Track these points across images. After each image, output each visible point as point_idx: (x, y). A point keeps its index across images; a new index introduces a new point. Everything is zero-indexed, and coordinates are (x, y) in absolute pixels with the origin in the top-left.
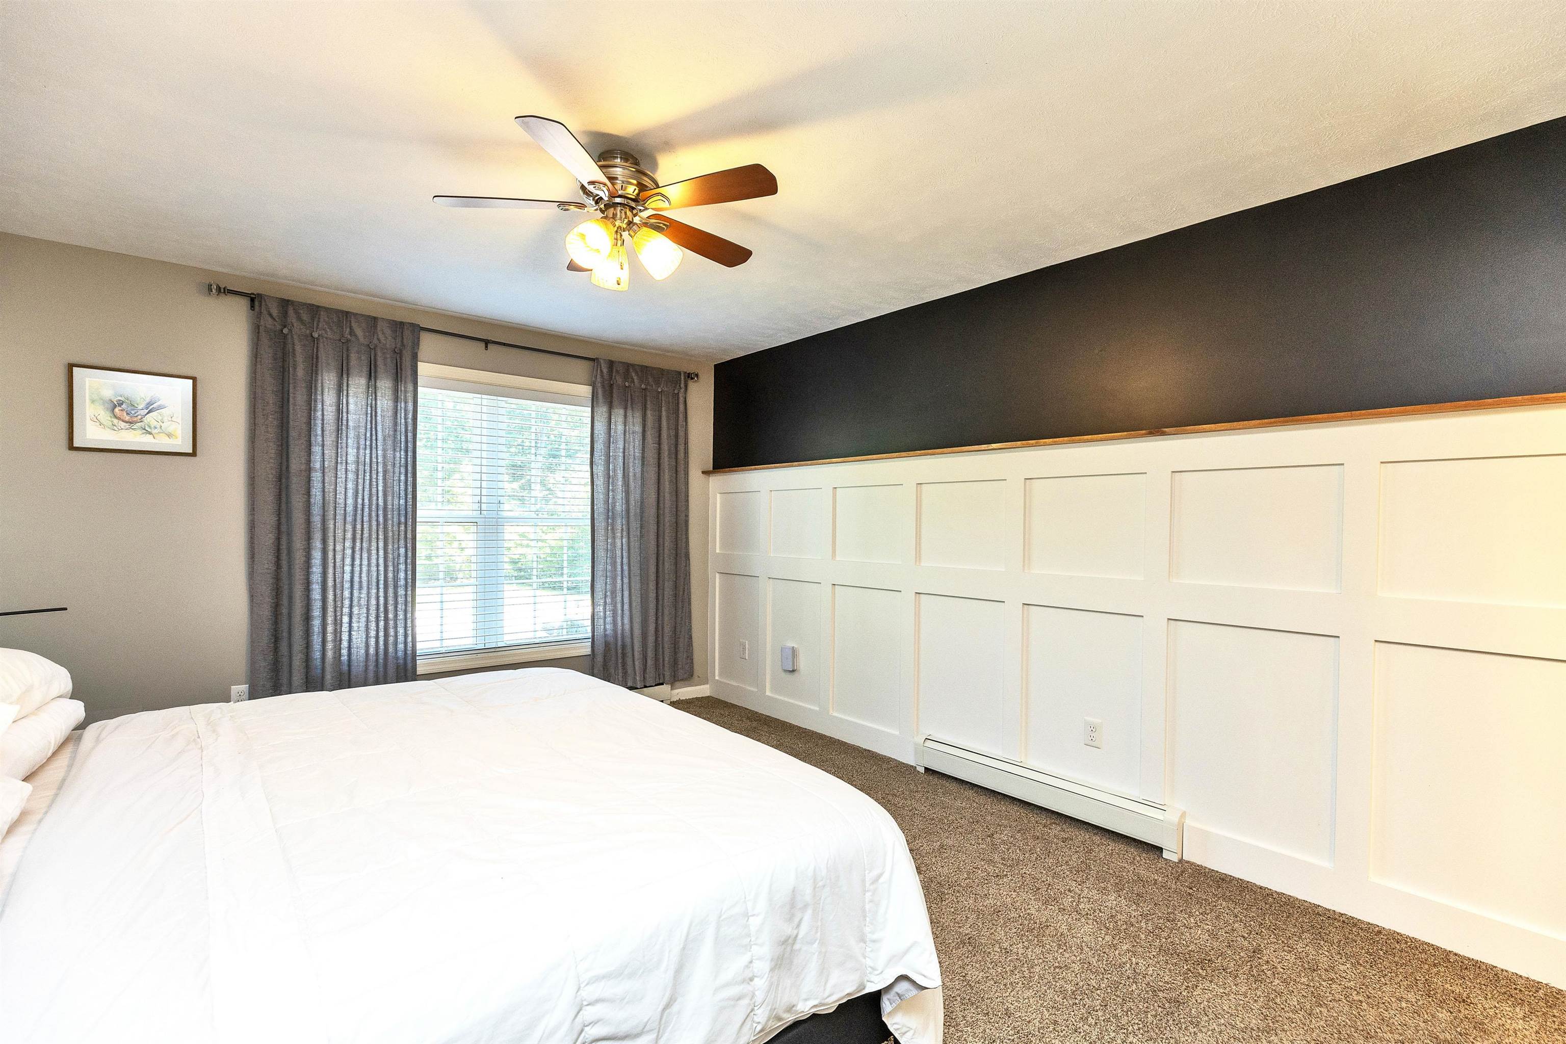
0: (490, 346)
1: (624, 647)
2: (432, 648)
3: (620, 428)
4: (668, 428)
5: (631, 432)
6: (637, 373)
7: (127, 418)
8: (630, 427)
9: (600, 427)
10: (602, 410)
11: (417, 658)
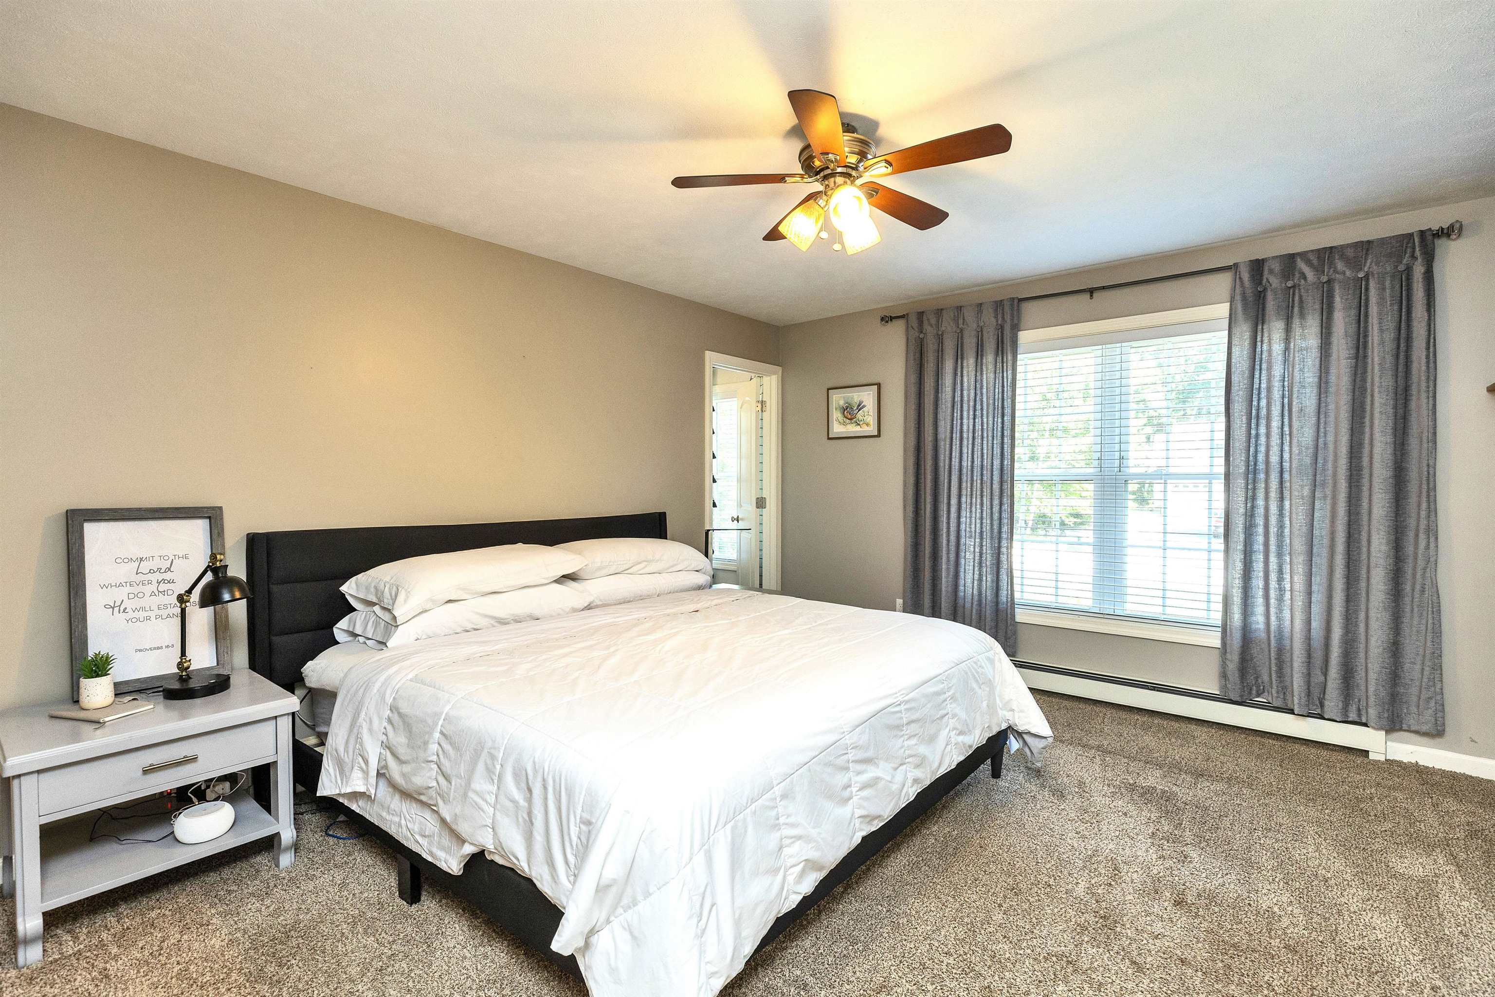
0: (1095, 295)
1: (1280, 650)
2: (1029, 600)
3: (1278, 348)
4: (1381, 330)
5: (1297, 350)
6: (1309, 262)
7: (849, 417)
8: (1298, 341)
9: (1241, 353)
10: (1244, 331)
11: (1016, 606)
